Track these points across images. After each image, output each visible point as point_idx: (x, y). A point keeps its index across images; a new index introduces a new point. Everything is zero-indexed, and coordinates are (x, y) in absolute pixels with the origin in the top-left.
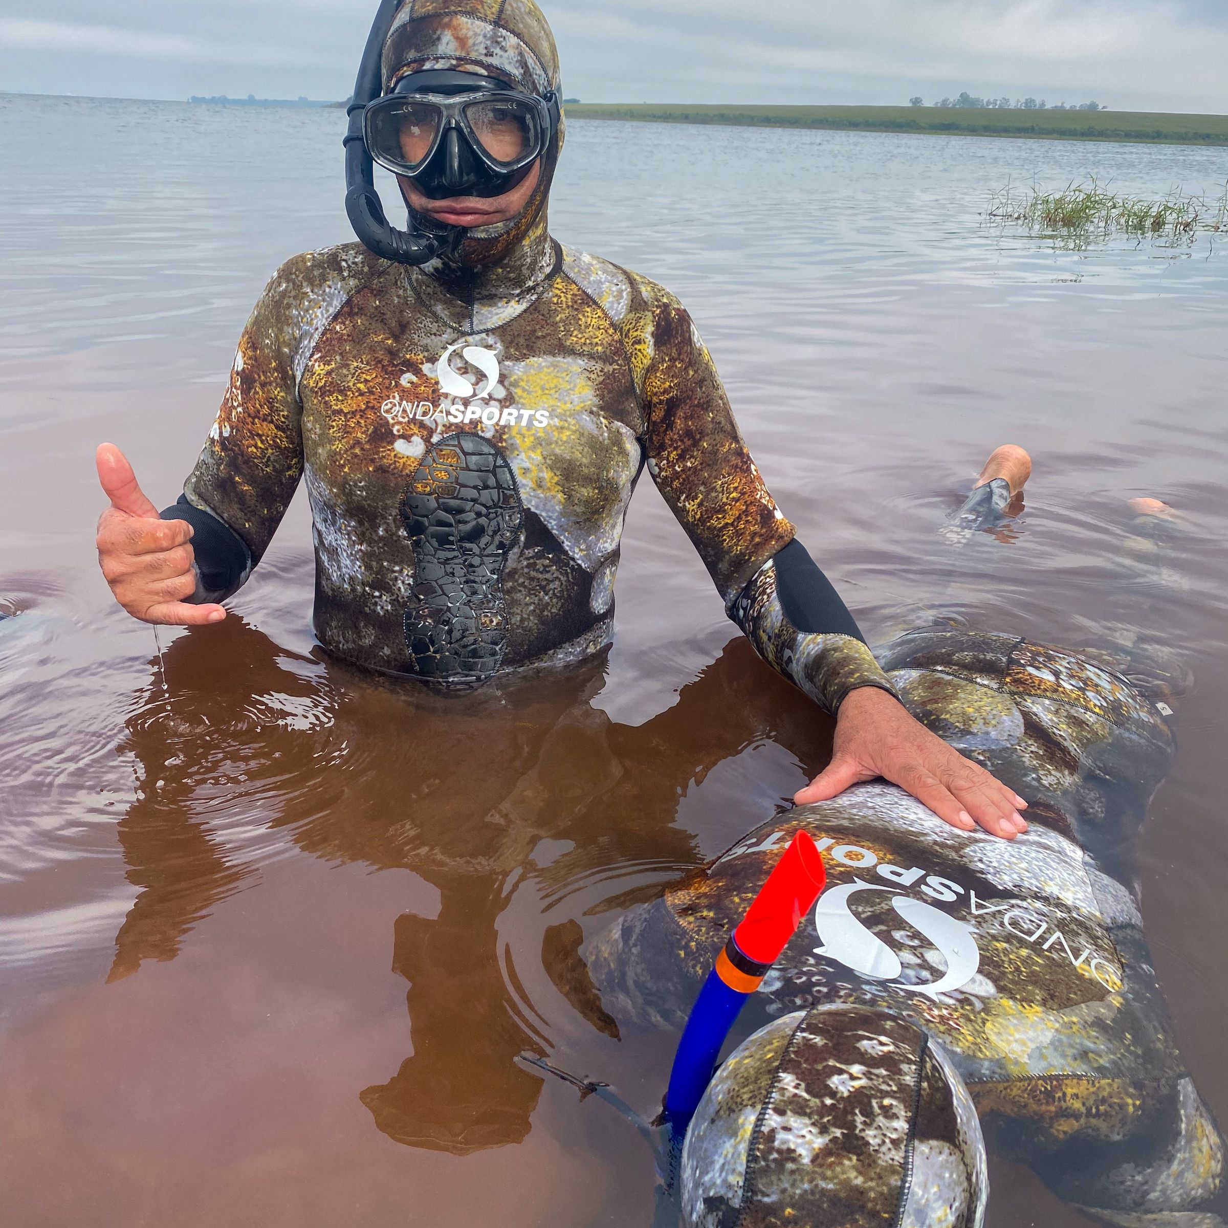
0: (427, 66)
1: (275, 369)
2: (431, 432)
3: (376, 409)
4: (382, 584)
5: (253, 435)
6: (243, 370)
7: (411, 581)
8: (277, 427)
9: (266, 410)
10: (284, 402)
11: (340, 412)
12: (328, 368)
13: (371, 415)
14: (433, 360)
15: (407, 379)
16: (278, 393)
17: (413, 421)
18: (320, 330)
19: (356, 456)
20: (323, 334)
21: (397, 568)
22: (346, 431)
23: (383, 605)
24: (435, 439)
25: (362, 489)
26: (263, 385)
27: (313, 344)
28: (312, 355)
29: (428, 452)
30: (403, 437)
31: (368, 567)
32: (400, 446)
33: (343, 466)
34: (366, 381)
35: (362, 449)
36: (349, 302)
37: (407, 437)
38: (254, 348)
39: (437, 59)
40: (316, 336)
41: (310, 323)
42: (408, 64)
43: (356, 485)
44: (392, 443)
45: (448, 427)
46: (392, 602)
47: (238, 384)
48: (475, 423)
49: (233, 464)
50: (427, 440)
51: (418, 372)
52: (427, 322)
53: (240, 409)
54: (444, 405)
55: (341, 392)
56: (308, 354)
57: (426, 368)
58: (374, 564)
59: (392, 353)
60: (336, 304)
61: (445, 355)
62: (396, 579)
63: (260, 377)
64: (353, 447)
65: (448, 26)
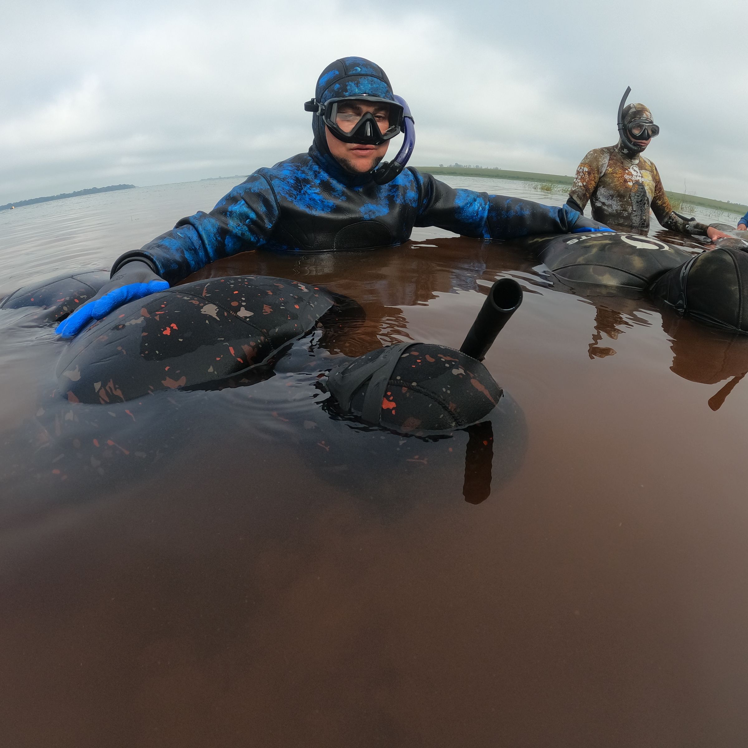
0: (641, 118)
1: (596, 171)
2: (633, 181)
3: (624, 176)
4: (626, 210)
5: (591, 184)
6: (588, 171)
7: (632, 209)
8: (595, 182)
9: (593, 179)
10: (597, 177)
11: (616, 177)
12: (612, 169)
13: (623, 177)
14: (629, 168)
15: (627, 171)
16: (596, 175)
17: (630, 179)
18: (607, 163)
19: (621, 185)
20: (608, 163)
21: (629, 207)
22: (618, 180)
23: (625, 214)
24: (634, 182)
25: (622, 191)
26: (593, 174)
27: (607, 165)
28: (607, 167)
29: (633, 185)
30: (629, 181)
31: (622, 207)
32: (629, 183)
33: (618, 187)
34: (620, 172)
35: (622, 184)
36: (610, 157)
37: (630, 182)
38: (590, 166)
39: (643, 118)
40: (607, 164)
41: (605, 161)
42: (637, 118)
43: (621, 190)
44: (627, 182)
45: (635, 180)
46: (628, 213)
47: (587, 174)
48: (639, 180)
49: (586, 190)
50: (633, 182)
51: (628, 170)
52: (626, 162)
53: (588, 179)
54: (634, 176)
55: (616, 173)
56: (606, 167)
57: (629, 170)
58: (623, 206)
59: (623, 167)
60: (608, 158)
61: (631, 168)
62: (628, 209)
63: (592, 172)
64: (621, 183)
65: (644, 112)
